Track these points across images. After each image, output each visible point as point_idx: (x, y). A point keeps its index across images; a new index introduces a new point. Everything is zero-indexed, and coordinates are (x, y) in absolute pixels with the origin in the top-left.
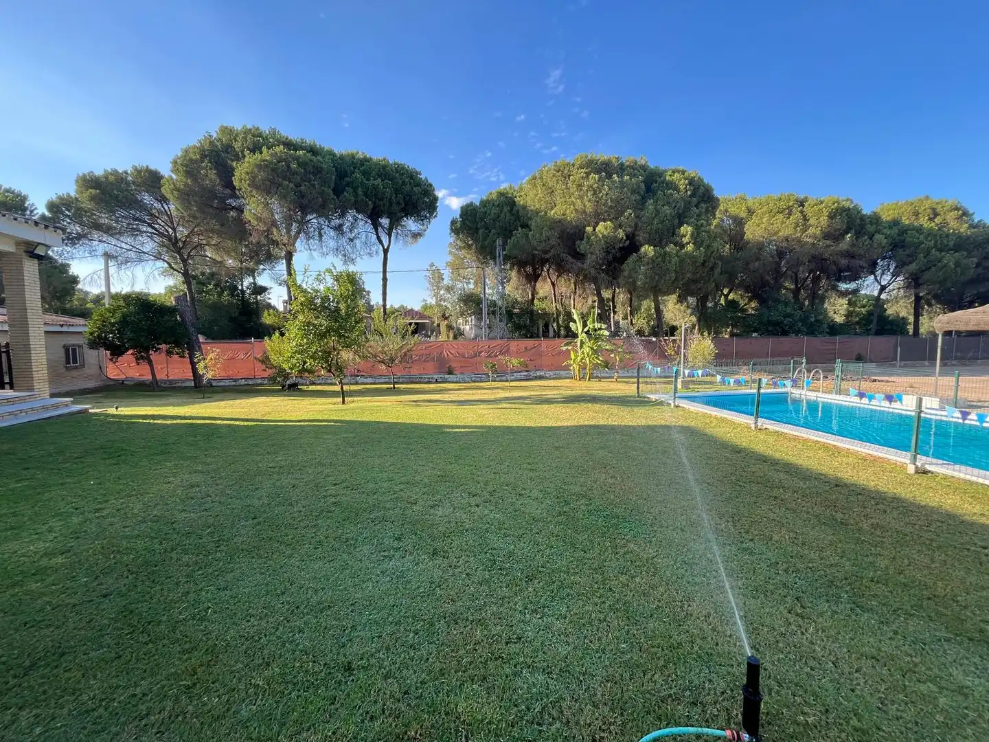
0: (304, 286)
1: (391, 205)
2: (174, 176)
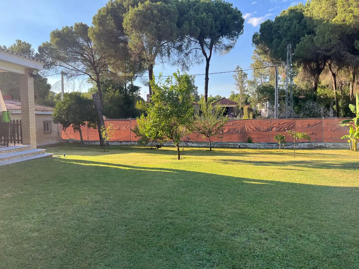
0: (159, 85)
1: (211, 29)
2: (94, 27)
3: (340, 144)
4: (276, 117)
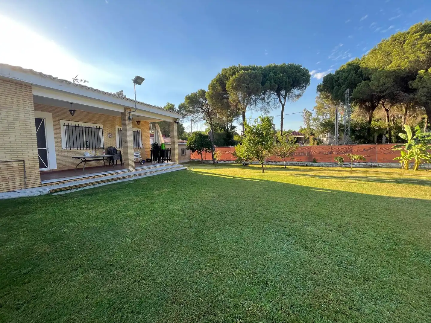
0: (249, 125)
1: (286, 84)
2: (209, 91)
3: (392, 164)
4: (336, 143)
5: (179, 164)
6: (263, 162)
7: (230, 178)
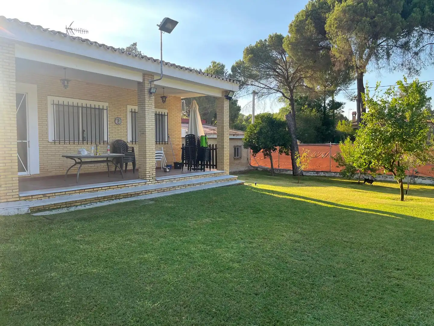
2: (290, 35)
5: (231, 173)
6: (403, 178)
7: (329, 206)
